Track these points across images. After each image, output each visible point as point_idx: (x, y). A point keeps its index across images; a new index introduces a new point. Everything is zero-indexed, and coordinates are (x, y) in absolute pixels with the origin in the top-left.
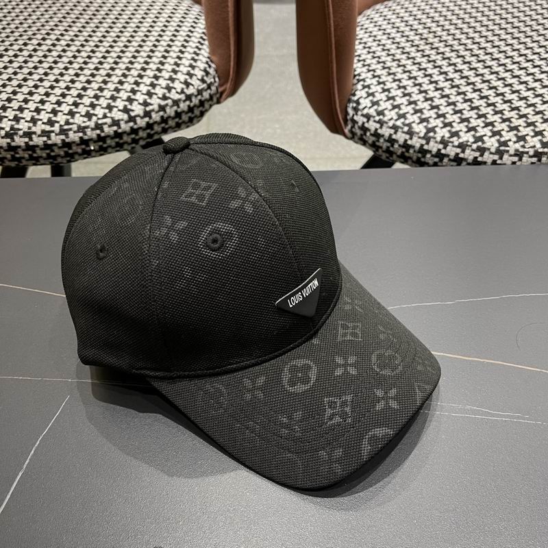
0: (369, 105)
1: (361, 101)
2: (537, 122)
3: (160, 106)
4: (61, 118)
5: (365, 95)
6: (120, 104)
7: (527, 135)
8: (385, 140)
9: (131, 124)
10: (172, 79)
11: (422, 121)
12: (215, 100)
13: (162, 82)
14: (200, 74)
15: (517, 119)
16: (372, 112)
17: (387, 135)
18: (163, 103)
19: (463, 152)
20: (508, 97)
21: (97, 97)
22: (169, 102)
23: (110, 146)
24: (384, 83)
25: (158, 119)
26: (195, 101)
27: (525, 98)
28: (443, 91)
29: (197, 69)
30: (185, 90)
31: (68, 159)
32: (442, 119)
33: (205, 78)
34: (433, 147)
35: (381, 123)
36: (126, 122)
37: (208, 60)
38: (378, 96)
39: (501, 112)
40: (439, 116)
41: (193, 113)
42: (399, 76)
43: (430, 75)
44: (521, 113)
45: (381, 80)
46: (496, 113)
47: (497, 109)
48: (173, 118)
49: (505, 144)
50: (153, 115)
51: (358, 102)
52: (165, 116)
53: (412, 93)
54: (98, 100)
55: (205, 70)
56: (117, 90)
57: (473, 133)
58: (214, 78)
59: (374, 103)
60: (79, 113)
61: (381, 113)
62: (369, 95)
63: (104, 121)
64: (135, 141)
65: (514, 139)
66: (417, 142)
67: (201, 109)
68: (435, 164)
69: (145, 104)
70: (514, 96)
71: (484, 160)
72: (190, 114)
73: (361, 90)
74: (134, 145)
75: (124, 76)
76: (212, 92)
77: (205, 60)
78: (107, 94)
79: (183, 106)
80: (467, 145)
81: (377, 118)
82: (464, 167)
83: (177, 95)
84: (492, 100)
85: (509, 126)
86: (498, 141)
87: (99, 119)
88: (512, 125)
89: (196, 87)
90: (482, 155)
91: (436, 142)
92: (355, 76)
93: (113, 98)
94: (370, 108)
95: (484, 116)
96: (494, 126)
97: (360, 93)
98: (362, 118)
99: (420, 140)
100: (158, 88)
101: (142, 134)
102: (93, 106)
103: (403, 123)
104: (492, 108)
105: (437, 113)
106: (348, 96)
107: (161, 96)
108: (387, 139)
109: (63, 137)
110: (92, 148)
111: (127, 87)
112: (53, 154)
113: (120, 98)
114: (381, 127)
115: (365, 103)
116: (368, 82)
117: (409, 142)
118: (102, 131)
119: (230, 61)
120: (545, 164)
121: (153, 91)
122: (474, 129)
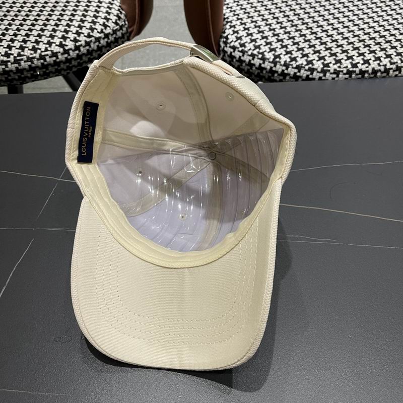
0: (235, 39)
1: (229, 37)
2: (349, 50)
3: (86, 42)
4: (15, 52)
5: (232, 33)
6: (57, 41)
7: (342, 59)
8: (246, 64)
9: (66, 55)
10: (94, 22)
11: (271, 50)
12: (126, 37)
13: (87, 25)
14: (114, 18)
15: (336, 48)
16: (237, 44)
17: (247, 61)
18: (88, 40)
19: (299, 71)
20: (330, 32)
21: (40, 36)
22: (93, 39)
23: (51, 72)
24: (245, 24)
25: (85, 52)
26: (111, 38)
27: (342, 33)
28: (286, 29)
29: (112, 15)
30: (104, 31)
31: (21, 81)
32: (285, 49)
33: (118, 21)
34: (279, 68)
35: (243, 52)
37: (120, 8)
38: (241, 33)
39: (325, 43)
40: (283, 47)
41: (110, 47)
42: (255, 19)
43: (277, 18)
44: (339, 44)
45: (243, 22)
46: (322, 44)
47: (322, 41)
48: (96, 51)
49: (327, 65)
50: (82, 49)
51: (227, 38)
52: (90, 49)
53: (265, 30)
54: (40, 38)
55: (117, 16)
56: (54, 30)
57: (306, 58)
58: (125, 22)
59: (238, 38)
60: (27, 47)
61: (243, 45)
62: (234, 32)
63: (46, 53)
64: (69, 68)
65: (334, 62)
66: (268, 65)
67: (116, 44)
68: (281, 81)
69: (75, 40)
70: (335, 32)
71: (314, 77)
73: (229, 29)
74: (68, 71)
75: (59, 20)
76: (124, 32)
77: (117, 8)
78: (47, 33)
79: (103, 42)
80: (302, 67)
81: (240, 49)
82: (300, 82)
83: (98, 34)
84: (319, 35)
85: (330, 53)
86: (323, 63)
87: (42, 52)
88: (332, 52)
89: (112, 28)
90: (312, 74)
91: (281, 65)
92: (225, 19)
93: (52, 36)
94: (235, 42)
95: (314, 46)
96: (320, 53)
97: (229, 31)
98: (230, 49)
99: (270, 64)
100: (84, 29)
101: (73, 63)
102: (37, 42)
103: (258, 52)
104: (319, 40)
105: (281, 45)
106: (220, 33)
107: (86, 35)
108: (247, 63)
109: (16, 65)
110: (38, 73)
111: (61, 28)
112: (10, 78)
113: (57, 36)
114: (243, 56)
115: (232, 38)
116: (234, 23)
117: (263, 66)
118: (45, 60)
119: (135, 9)
120: (354, 79)
121: (80, 31)
122: (306, 55)
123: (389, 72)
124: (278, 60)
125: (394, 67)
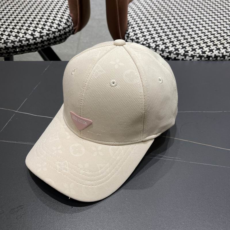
0: (133, 35)
2: (201, 43)
3: (47, 33)
4: (5, 37)
6: (30, 32)
7: (197, 48)
9: (34, 41)
10: (52, 23)
11: (154, 42)
12: (71, 32)
13: (48, 24)
14: (64, 21)
15: (193, 42)
16: (134, 38)
18: (48, 32)
19: (170, 55)
20: (191, 33)
21: (20, 29)
22: (51, 32)
23: (25, 50)
24: (140, 26)
25: (46, 39)
26: (62, 32)
27: (197, 34)
28: (164, 30)
29: (63, 19)
30: (58, 28)
31: (8, 54)
32: (162, 41)
33: (67, 23)
35: (138, 42)
36: (32, 40)
37: (69, 15)
38: (137, 32)
39: (187, 39)
41: (61, 37)
42: (147, 24)
43: (160, 24)
44: (195, 40)
45: (139, 25)
46: (185, 39)
48: (53, 39)
49: (187, 52)
50: (44, 37)
51: (129, 34)
52: (49, 38)
53: (151, 30)
54: (20, 30)
55: (67, 20)
56: (29, 26)
57: (174, 47)
58: (71, 23)
59: (135, 34)
60: (12, 35)
61: (138, 38)
62: (133, 31)
63: (23, 39)
64: (36, 48)
65: (191, 50)
67: (65, 36)
69: (41, 32)
70: (193, 33)
71: (179, 58)
72: (60, 38)
75: (33, 21)
76: (70, 29)
77: (67, 15)
78: (25, 28)
79: (57, 34)
80: (172, 52)
81: (136, 41)
83: (55, 29)
84: (184, 34)
85: (189, 45)
86: (185, 50)
87: (20, 38)
88: (191, 44)
89: (63, 26)
90: (178, 56)
91: (159, 51)
92: (128, 23)
93: (27, 30)
94: (133, 36)
95: (180, 40)
96: (183, 45)
97: (130, 30)
98: (130, 40)
100: (46, 26)
101: (39, 45)
102: (18, 32)
103: (146, 43)
104: (183, 37)
105: (160, 39)
106: (125, 31)
107: (47, 29)
109: (5, 45)
110: (18, 50)
111: (33, 25)
112: (1, 52)
113: (30, 30)
115: (132, 34)
116: (134, 26)
118: (22, 43)
119: (77, 16)
120: (203, 61)
121: (44, 27)
122: (175, 45)
123: (225, 57)
124: (158, 47)
125: (228, 54)
